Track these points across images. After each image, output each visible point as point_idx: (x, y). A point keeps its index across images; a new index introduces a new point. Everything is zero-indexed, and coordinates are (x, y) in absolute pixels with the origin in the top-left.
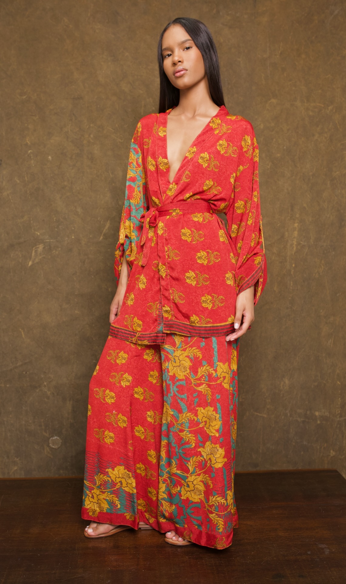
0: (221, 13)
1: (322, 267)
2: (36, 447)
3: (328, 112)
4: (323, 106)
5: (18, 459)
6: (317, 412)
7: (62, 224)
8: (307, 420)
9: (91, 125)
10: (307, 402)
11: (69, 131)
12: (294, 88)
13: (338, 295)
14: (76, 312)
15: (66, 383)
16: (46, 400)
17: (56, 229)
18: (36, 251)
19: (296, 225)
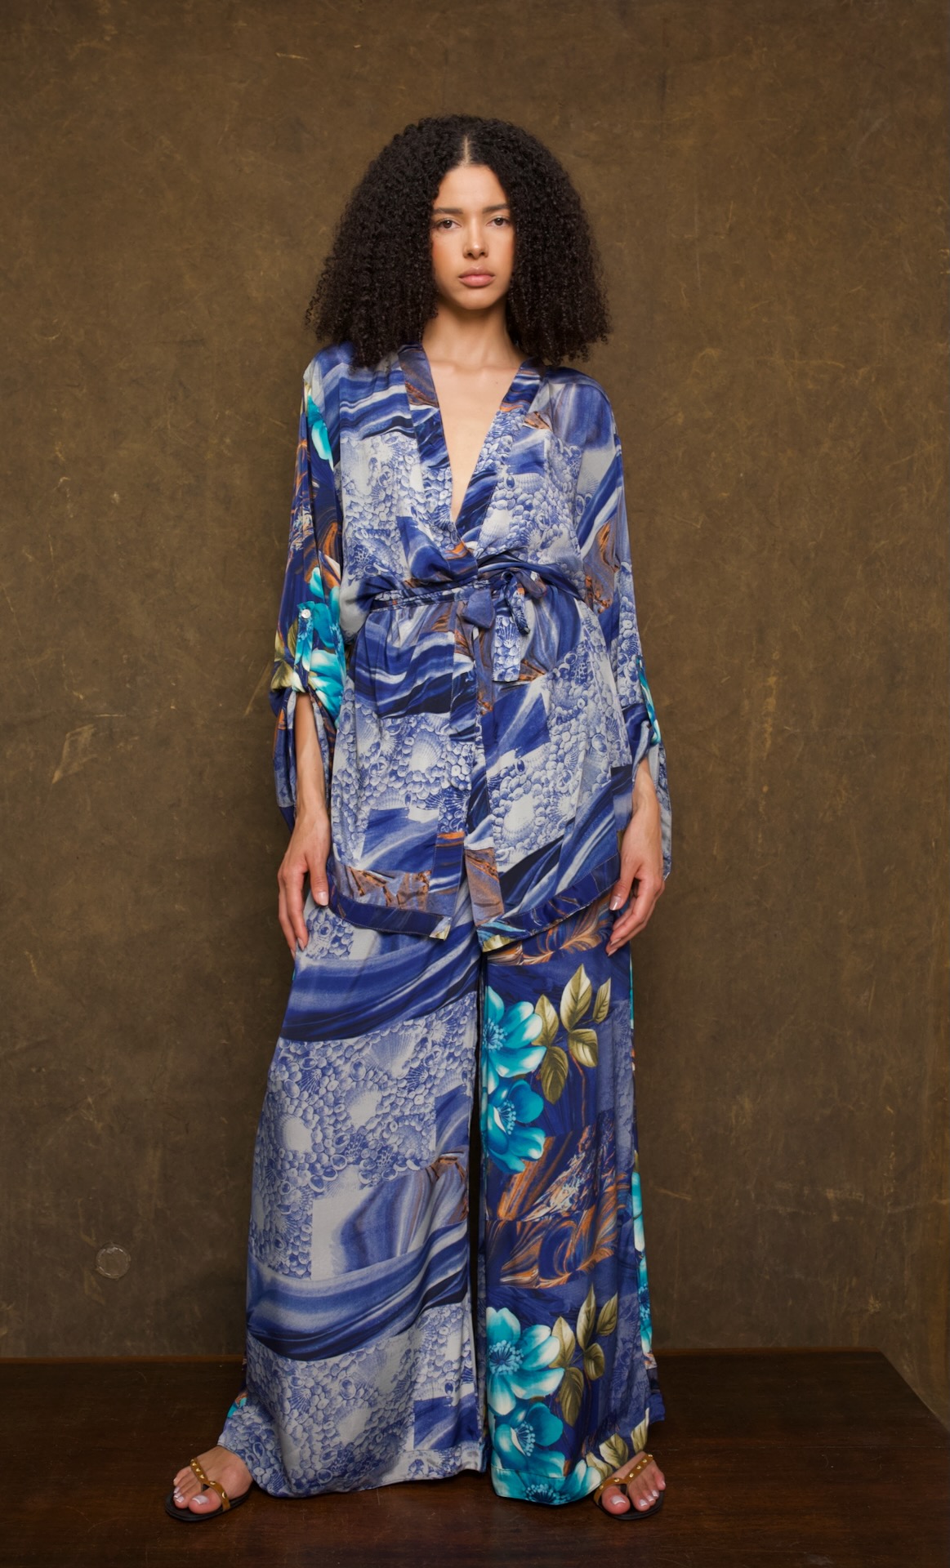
0: (572, 125)
1: (843, 792)
2: (60, 1275)
3: (857, 381)
4: (843, 366)
5: (10, 1307)
6: (832, 1190)
7: (145, 671)
8: (803, 1212)
9: (227, 412)
10: (802, 1162)
11: (169, 427)
12: (765, 320)
13: (886, 870)
14: (176, 906)
15: (146, 1100)
16: (91, 1145)
17: (128, 686)
18: (73, 744)
19: (772, 680)
